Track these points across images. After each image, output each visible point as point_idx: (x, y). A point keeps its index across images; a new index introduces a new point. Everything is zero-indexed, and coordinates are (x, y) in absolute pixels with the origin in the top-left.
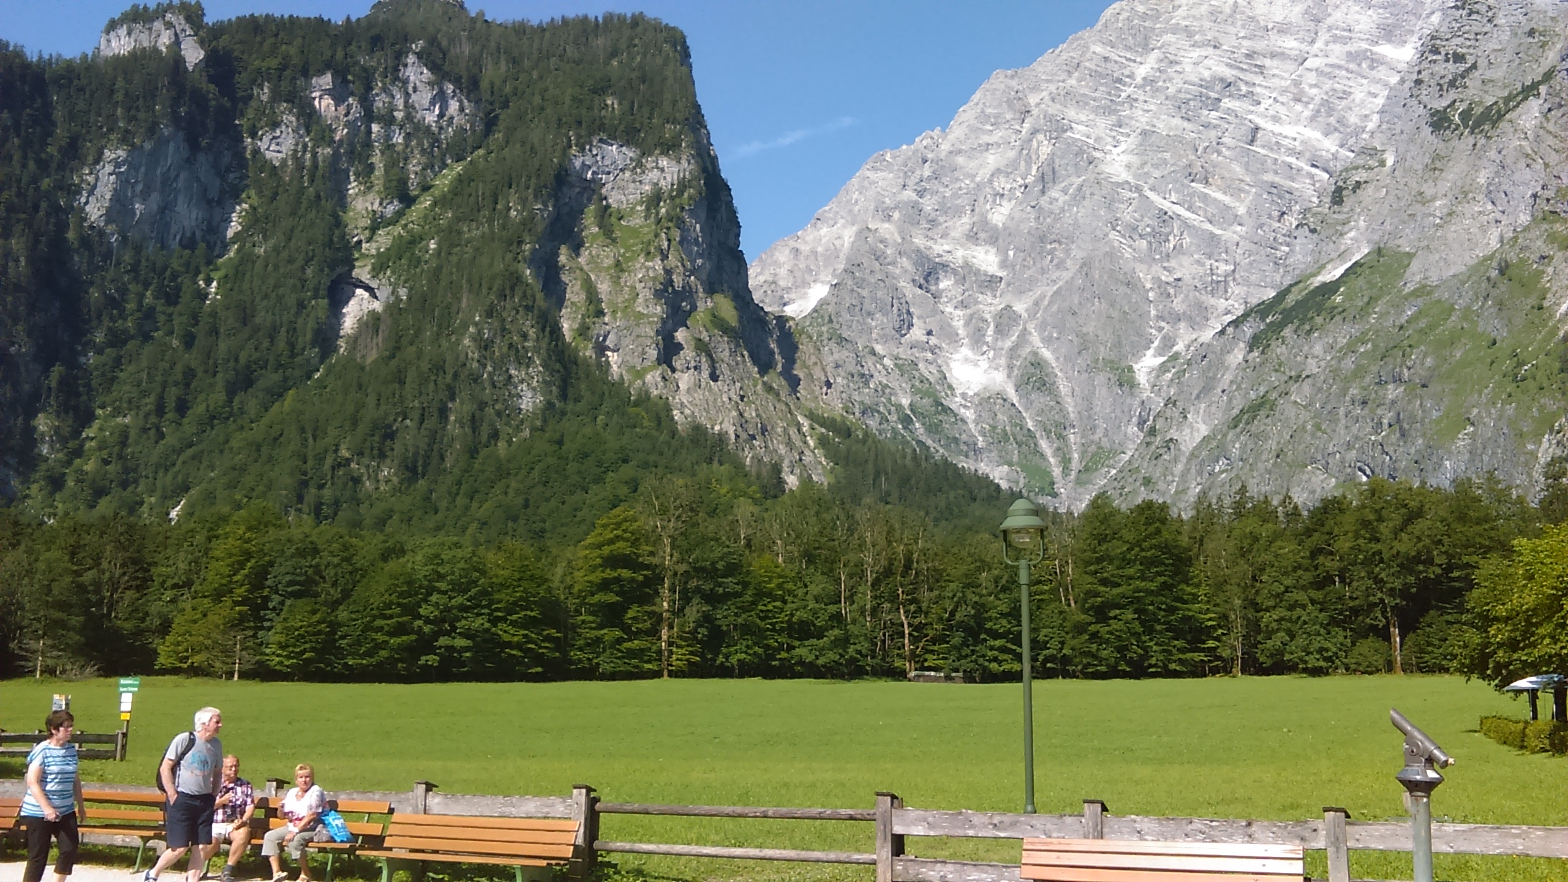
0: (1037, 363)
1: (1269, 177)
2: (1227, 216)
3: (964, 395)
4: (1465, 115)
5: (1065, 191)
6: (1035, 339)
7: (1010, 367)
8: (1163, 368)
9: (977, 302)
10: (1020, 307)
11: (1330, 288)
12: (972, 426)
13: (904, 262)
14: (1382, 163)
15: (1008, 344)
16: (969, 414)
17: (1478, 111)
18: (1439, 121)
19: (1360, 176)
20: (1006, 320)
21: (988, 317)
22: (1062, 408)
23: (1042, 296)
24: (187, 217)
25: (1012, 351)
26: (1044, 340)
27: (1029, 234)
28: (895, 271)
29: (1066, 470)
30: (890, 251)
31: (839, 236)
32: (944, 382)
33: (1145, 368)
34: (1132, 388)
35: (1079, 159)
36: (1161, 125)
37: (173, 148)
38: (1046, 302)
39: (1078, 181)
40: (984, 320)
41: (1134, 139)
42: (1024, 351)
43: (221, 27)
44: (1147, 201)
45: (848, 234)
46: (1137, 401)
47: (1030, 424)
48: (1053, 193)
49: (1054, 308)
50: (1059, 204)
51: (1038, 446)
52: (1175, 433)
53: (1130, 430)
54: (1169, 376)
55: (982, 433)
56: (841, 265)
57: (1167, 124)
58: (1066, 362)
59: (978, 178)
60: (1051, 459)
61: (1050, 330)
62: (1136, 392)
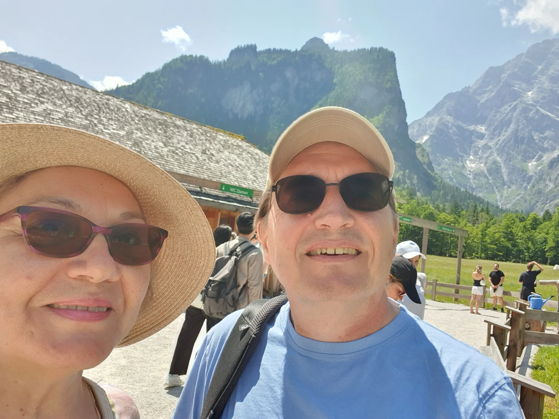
0: (495, 162)
3: (470, 171)
6: (495, 155)
7: (486, 163)
8: (538, 166)
9: (476, 142)
10: (491, 144)
12: (471, 180)
13: (454, 128)
15: (485, 155)
16: (471, 177)
20: (486, 147)
21: (480, 146)
22: (502, 176)
23: (499, 140)
24: (250, 108)
25: (487, 158)
26: (498, 155)
27: (497, 120)
28: (451, 131)
29: (501, 196)
30: (450, 125)
31: (433, 120)
32: (464, 167)
33: (532, 165)
34: (526, 171)
35: (516, 96)
36: (545, 85)
37: (247, 87)
38: (500, 142)
39: (515, 103)
40: (478, 147)
41: (535, 89)
42: (491, 158)
43: (261, 52)
44: (538, 111)
45: (437, 119)
46: (527, 176)
47: (491, 181)
48: (506, 107)
49: (503, 144)
50: (508, 110)
51: (493, 188)
52: (541, 186)
53: (525, 185)
54: (539, 168)
55: (475, 183)
56: (434, 129)
57: (547, 85)
58: (505, 162)
59: (481, 102)
60: (497, 193)
61: (501, 151)
62: (528, 172)
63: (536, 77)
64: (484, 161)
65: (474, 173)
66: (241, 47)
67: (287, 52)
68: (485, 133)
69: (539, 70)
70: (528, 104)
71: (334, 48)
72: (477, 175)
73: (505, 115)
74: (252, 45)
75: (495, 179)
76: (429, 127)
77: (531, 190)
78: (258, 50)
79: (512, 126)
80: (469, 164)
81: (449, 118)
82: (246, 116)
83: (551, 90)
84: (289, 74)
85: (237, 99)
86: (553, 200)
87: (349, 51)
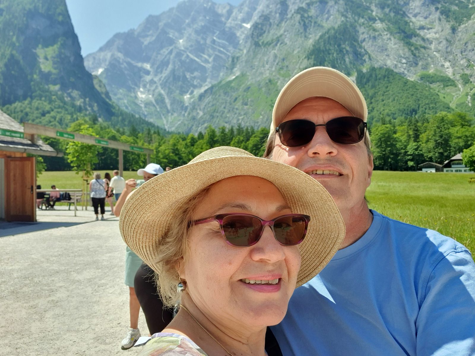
0: (160, 95)
1: (217, 53)
2: (207, 61)
3: (141, 101)
4: (263, 43)
5: (167, 50)
6: (160, 88)
7: (153, 95)
8: (191, 98)
9: (144, 77)
10: (156, 79)
11: (230, 82)
12: (143, 109)
13: (125, 64)
14: (243, 52)
15: (152, 88)
16: (143, 105)
17: (265, 42)
18: (257, 44)
19: (238, 55)
20: (152, 82)
22: (166, 106)
23: (162, 77)
25: (154, 91)
26: (162, 88)
27: (158, 60)
28: (122, 66)
29: (167, 121)
30: (121, 61)
31: (106, 55)
32: (136, 97)
33: (187, 97)
34: (183, 102)
35: (171, 42)
36: (192, 36)
38: (162, 79)
39: (171, 48)
40: (146, 82)
41: (185, 38)
42: (157, 91)
44: (188, 56)
45: (109, 54)
46: (184, 106)
47: (158, 110)
48: (164, 50)
49: (165, 80)
50: (166, 53)
51: (160, 115)
52: (195, 114)
53: (183, 113)
55: (146, 111)
56: (107, 63)
57: (194, 36)
58: (167, 94)
59: (145, 44)
60: (163, 119)
61: (164, 85)
63: (185, 29)
64: (151, 93)
65: (144, 102)
68: (150, 70)
69: (186, 23)
70: (180, 50)
72: (148, 104)
73: (164, 56)
75: (161, 108)
76: (103, 61)
77: (188, 116)
79: (170, 67)
80: (140, 95)
81: (120, 55)
83: (196, 41)
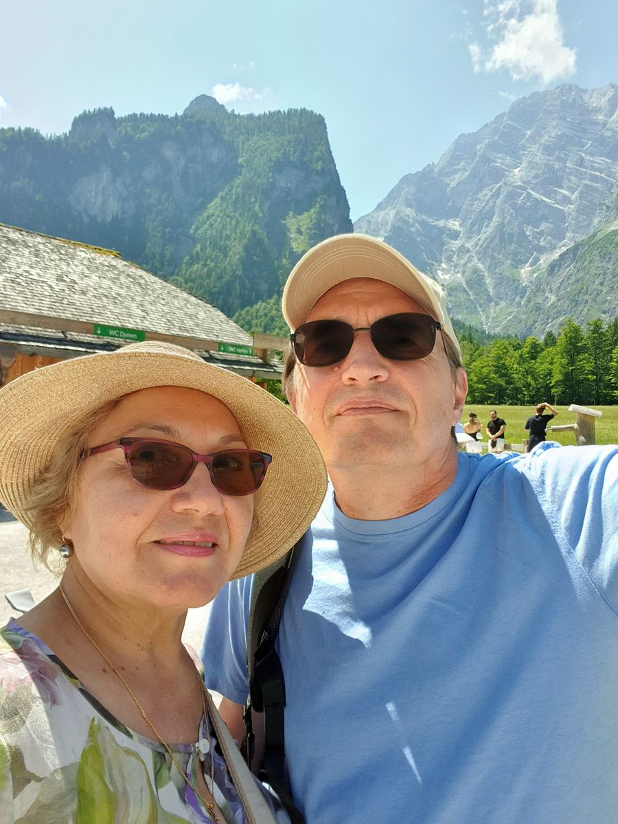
0: (476, 271)
1: (587, 182)
2: (566, 200)
5: (491, 190)
6: (475, 260)
7: (464, 273)
8: (534, 272)
9: (449, 243)
10: (468, 245)
11: (615, 233)
13: (417, 225)
15: (462, 262)
20: (463, 250)
21: (454, 249)
22: (486, 290)
23: (479, 240)
24: (114, 207)
25: (465, 265)
26: (479, 260)
27: (474, 211)
28: (413, 229)
29: (488, 317)
30: (411, 220)
31: (388, 214)
33: (525, 272)
34: (519, 281)
35: (498, 175)
36: (537, 158)
37: (106, 175)
38: (480, 243)
39: (497, 186)
40: (452, 251)
41: (524, 165)
42: (470, 265)
43: (122, 120)
44: (529, 194)
45: (392, 213)
46: (521, 287)
47: (472, 297)
48: (485, 191)
49: (485, 245)
50: (489, 197)
51: (475, 307)
52: (540, 300)
53: (517, 299)
54: (536, 275)
55: (450, 301)
56: (389, 228)
57: (540, 157)
58: (489, 269)
59: (451, 186)
60: (481, 313)
61: (483, 255)
62: (521, 282)
63: (524, 148)
64: (460, 269)
65: (448, 287)
66: (89, 112)
67: (163, 118)
68: (459, 230)
69: (527, 136)
70: (515, 187)
71: (233, 111)
72: (453, 289)
73: (485, 203)
74: (106, 109)
75: (477, 294)
76: (382, 225)
77: (527, 306)
78: (116, 116)
79: (496, 218)
80: (441, 275)
81: (409, 211)
82: (109, 219)
83: (546, 165)
84: (169, 152)
85: (93, 193)
86: (557, 317)
87: (256, 114)
